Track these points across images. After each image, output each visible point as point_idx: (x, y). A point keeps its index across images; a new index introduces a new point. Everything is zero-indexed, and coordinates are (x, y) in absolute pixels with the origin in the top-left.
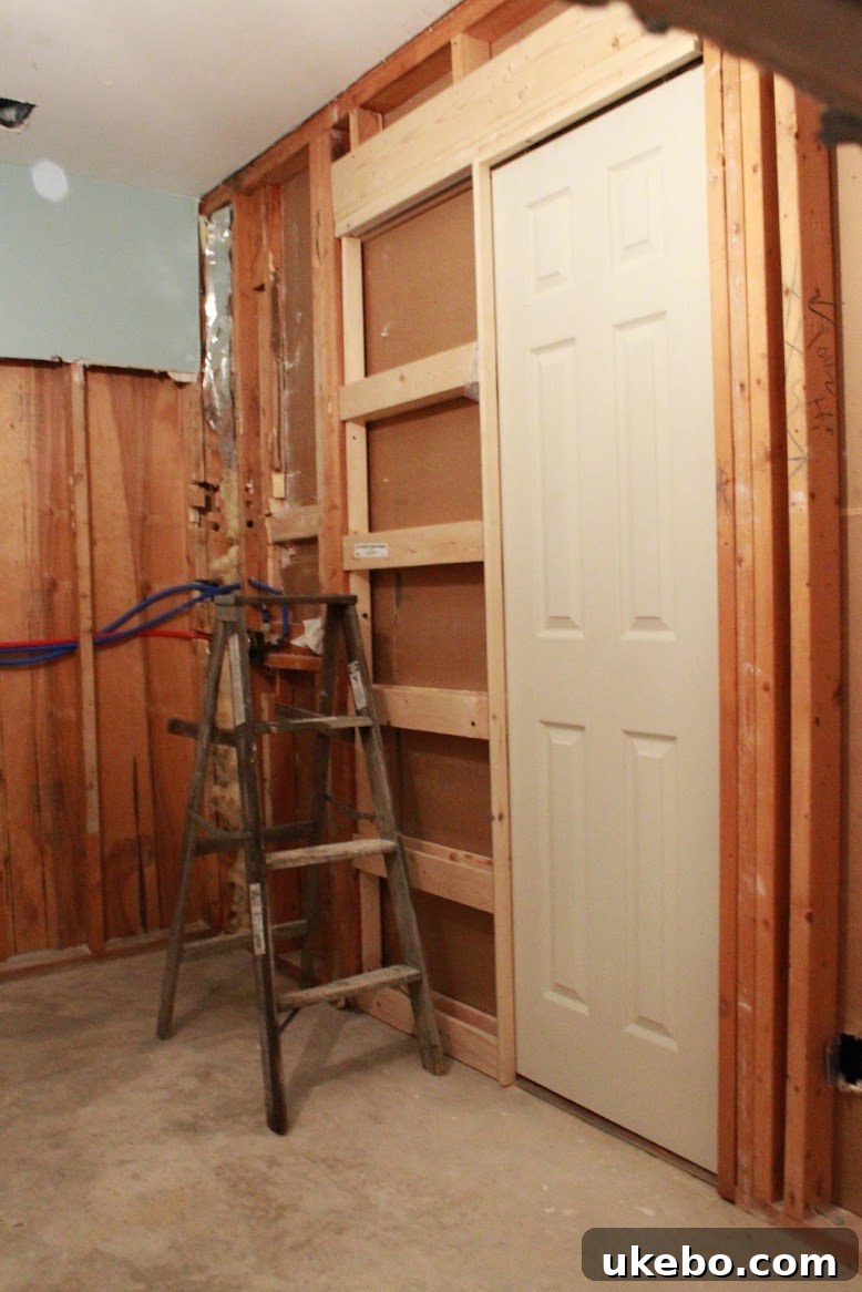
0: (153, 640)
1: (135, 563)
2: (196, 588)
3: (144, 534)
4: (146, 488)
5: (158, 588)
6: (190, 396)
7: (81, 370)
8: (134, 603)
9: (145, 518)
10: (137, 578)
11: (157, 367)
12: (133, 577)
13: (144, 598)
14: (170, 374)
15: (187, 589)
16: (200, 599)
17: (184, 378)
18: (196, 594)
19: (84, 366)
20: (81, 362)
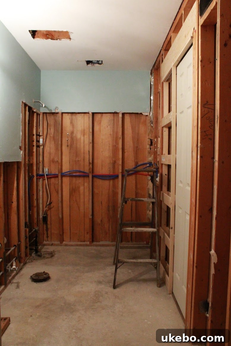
0: (138, 175)
1: (134, 157)
2: (148, 164)
3: (137, 150)
4: (138, 140)
5: (140, 163)
6: (148, 118)
7: (121, 114)
8: (134, 167)
9: (137, 147)
10: (134, 161)
11: (139, 112)
12: (134, 160)
13: (136, 165)
14: (143, 113)
15: (146, 164)
16: (148, 166)
17: (146, 114)
18: (148, 165)
19: (122, 113)
20: (121, 112)
